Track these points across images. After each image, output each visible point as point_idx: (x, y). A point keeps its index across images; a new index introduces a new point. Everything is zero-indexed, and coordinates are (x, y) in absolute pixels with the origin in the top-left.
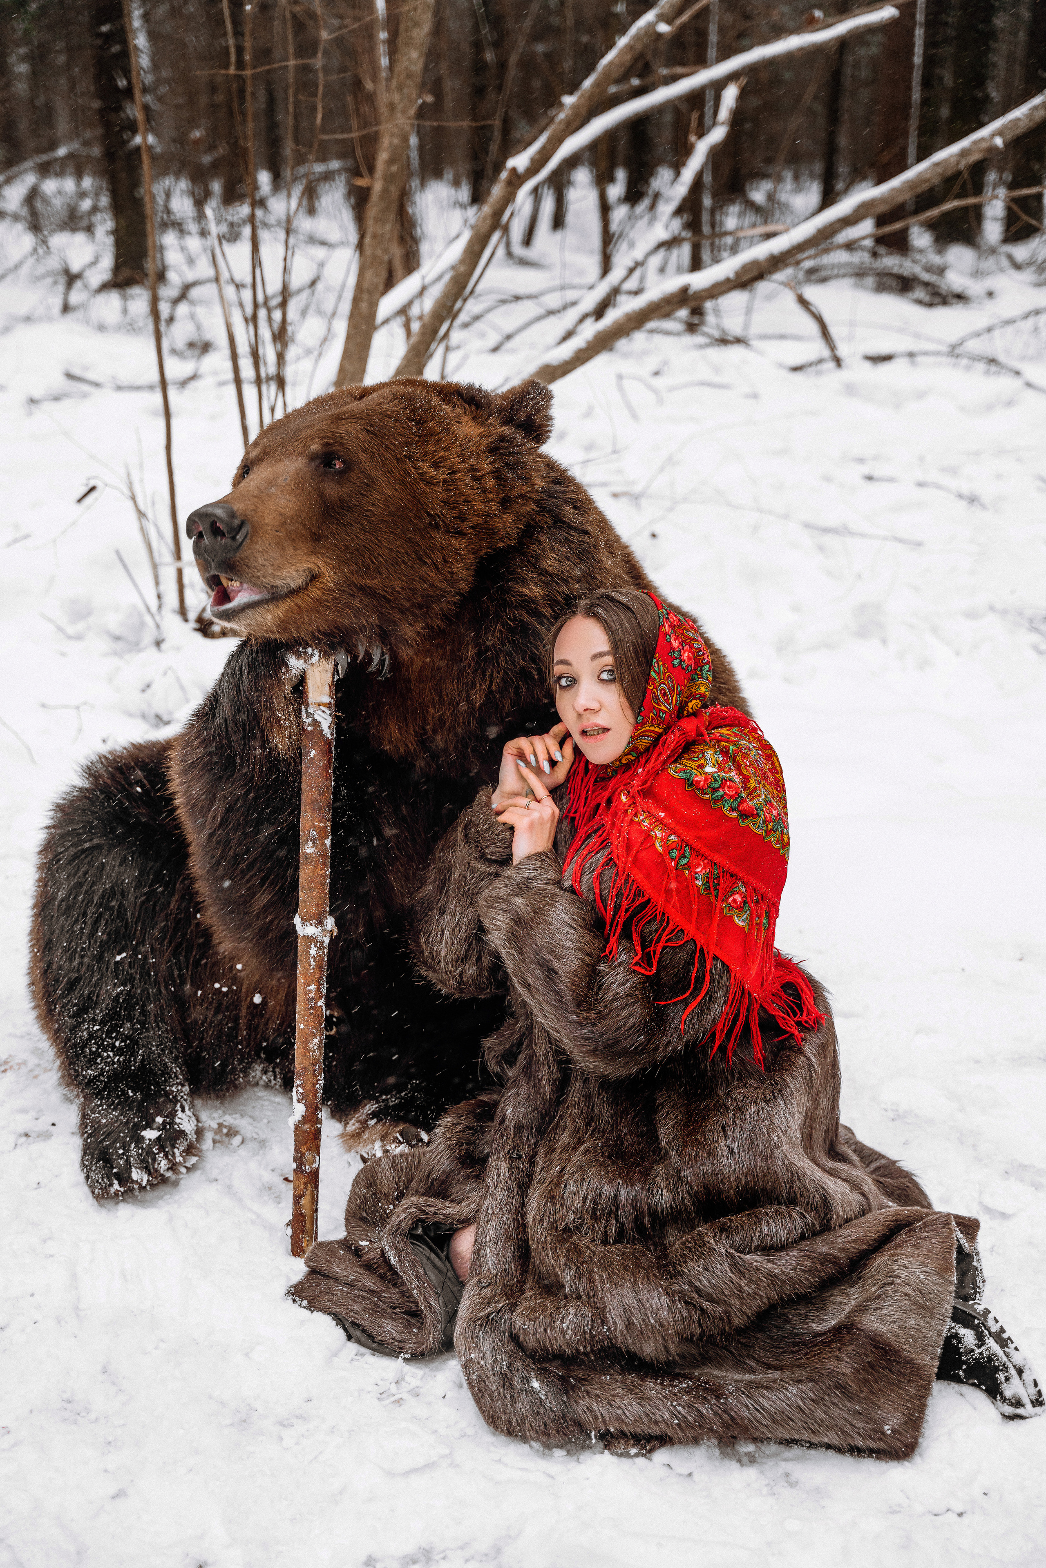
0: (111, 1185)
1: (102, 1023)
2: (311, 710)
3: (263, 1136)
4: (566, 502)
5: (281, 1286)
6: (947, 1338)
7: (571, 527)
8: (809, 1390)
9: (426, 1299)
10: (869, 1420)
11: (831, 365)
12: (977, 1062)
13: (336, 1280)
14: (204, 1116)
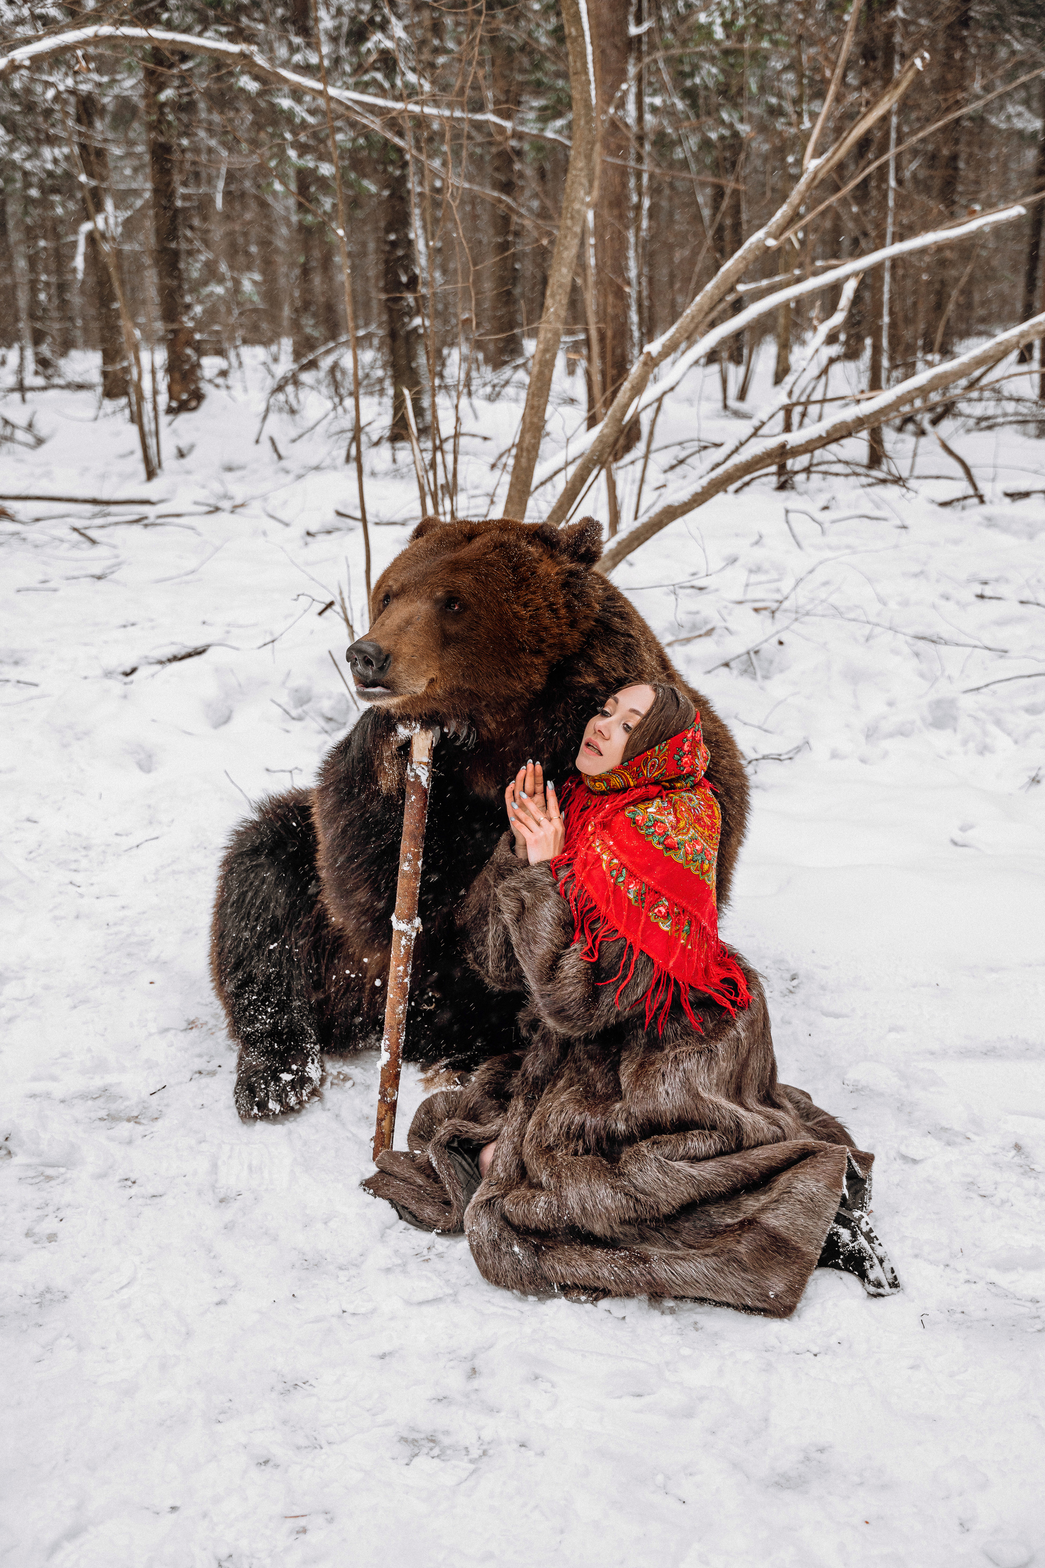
0: (252, 1109)
1: (259, 994)
2: (414, 766)
3: (369, 1082)
4: (615, 614)
5: (356, 1180)
6: (830, 1235)
7: (618, 633)
8: (712, 1262)
9: (454, 1191)
10: (757, 1286)
11: (975, 500)
12: (932, 1053)
13: (396, 1177)
14: (328, 1066)
